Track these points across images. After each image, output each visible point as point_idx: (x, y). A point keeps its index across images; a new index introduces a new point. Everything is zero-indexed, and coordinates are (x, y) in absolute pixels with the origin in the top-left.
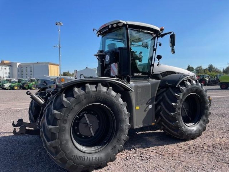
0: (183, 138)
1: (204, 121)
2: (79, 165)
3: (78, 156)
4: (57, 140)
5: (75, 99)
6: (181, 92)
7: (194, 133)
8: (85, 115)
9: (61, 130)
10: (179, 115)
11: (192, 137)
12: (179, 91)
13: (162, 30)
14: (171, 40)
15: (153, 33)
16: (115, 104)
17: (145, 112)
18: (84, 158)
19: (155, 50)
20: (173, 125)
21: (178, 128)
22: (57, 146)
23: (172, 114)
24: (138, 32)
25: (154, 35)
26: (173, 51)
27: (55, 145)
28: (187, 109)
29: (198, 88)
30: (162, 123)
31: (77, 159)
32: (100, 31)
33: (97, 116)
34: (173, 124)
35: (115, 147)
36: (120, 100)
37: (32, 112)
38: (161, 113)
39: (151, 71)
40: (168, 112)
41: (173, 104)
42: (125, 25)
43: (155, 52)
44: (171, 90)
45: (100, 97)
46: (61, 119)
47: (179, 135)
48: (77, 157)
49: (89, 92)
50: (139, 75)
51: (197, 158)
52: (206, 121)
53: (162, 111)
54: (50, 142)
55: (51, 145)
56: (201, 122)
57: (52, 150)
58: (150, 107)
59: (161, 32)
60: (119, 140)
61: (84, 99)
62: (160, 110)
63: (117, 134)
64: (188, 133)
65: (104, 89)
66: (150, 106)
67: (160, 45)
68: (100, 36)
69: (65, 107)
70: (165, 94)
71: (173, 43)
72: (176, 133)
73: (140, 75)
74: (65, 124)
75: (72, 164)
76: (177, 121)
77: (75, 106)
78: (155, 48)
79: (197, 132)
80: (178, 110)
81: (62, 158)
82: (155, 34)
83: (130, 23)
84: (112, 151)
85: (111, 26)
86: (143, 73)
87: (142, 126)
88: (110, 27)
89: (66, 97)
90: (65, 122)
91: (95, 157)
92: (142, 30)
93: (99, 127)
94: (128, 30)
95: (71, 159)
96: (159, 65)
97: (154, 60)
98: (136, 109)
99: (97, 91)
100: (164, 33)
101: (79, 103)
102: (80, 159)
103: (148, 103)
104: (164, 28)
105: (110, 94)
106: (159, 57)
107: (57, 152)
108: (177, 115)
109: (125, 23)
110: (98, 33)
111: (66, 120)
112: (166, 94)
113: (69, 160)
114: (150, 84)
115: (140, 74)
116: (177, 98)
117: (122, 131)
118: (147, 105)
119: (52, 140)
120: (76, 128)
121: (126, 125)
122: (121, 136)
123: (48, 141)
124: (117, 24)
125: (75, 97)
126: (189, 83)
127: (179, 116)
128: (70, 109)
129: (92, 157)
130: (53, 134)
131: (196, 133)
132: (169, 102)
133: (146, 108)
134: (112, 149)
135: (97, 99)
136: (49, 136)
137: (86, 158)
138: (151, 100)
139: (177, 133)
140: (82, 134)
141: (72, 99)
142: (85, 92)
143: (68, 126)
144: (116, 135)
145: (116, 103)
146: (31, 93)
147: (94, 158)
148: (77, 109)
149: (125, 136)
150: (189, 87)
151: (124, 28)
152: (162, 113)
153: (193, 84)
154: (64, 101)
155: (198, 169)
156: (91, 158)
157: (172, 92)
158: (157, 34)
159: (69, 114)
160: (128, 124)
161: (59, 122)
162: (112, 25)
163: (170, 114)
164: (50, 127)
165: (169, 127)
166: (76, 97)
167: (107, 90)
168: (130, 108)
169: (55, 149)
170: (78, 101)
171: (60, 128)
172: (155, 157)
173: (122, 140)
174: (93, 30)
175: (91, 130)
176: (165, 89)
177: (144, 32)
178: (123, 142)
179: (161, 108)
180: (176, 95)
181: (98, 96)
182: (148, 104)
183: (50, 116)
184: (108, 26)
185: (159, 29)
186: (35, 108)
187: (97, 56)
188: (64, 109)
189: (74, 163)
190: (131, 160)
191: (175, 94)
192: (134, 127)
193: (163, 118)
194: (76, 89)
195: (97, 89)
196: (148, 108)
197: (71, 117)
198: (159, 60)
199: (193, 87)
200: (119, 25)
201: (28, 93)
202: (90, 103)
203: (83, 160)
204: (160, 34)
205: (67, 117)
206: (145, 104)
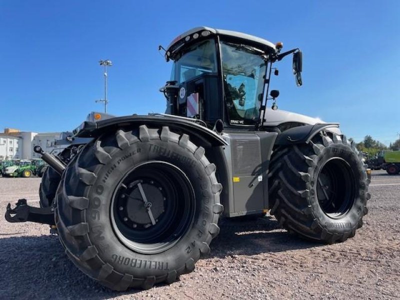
0: (322, 238)
1: (359, 209)
2: (124, 274)
3: (123, 258)
4: (83, 223)
5: (119, 149)
6: (316, 153)
7: (342, 229)
8: (139, 185)
9: (92, 206)
10: (313, 194)
11: (338, 238)
12: (311, 151)
13: (279, 47)
14: (296, 65)
15: (263, 52)
16: (195, 165)
17: (250, 187)
18: (134, 261)
19: (267, 81)
20: (303, 213)
21: (310, 219)
22: (84, 234)
23: (300, 192)
24: (238, 49)
25: (265, 57)
26: (300, 82)
27: (79, 234)
28: (327, 187)
29: (345, 148)
30: (283, 211)
31: (121, 263)
32: (170, 50)
33: (161, 189)
34: (303, 210)
35: (193, 245)
36: (204, 160)
37: (45, 190)
38: (280, 191)
39: (261, 117)
40: (292, 189)
41: (302, 174)
42: (213, 36)
43: (266, 85)
44: (297, 150)
45: (166, 150)
46: (92, 185)
47: (312, 231)
48: (121, 259)
49: (146, 140)
50: (239, 123)
51: (348, 270)
52: (362, 210)
53: (281, 189)
54: (71, 227)
55: (72, 233)
56: (354, 211)
57: (74, 242)
58: (259, 180)
59: (276, 50)
60: (201, 233)
61: (136, 152)
62: (278, 188)
63: (197, 221)
64: (331, 229)
65: (175, 137)
66: (260, 178)
67: (276, 73)
68: (171, 61)
69: (100, 163)
70: (286, 157)
71: (298, 69)
72: (308, 228)
73: (241, 124)
74: (100, 194)
75: (111, 272)
76: (310, 206)
77: (119, 163)
78: (267, 78)
79: (348, 229)
80: (310, 186)
81: (92, 259)
82: (267, 55)
83: (221, 32)
84: (188, 252)
85: (189, 37)
86: (247, 121)
87: (244, 213)
88: (187, 39)
89: (102, 146)
90: (99, 191)
91: (156, 262)
92: (244, 45)
93: (165, 209)
94: (220, 45)
95: (110, 262)
96: (275, 108)
97: (267, 99)
98: (234, 181)
99: (161, 139)
100: (282, 51)
101: (127, 157)
102: (126, 264)
103: (256, 171)
104: (282, 44)
105: (184, 147)
106: (275, 94)
107: (83, 247)
108: (309, 195)
109: (214, 31)
110: (166, 54)
111: (102, 188)
112: (289, 157)
113: (106, 263)
114: (259, 138)
115: (242, 122)
116: (308, 163)
117: (207, 215)
118: (254, 176)
119: (74, 223)
120: (122, 209)
121: (215, 205)
122: (205, 225)
123: (67, 225)
124: (200, 32)
125: (119, 145)
126: (328, 139)
127: (313, 196)
128: (110, 167)
129: (151, 262)
130: (76, 212)
131: (345, 231)
132: (294, 170)
134: (189, 248)
135: (162, 154)
136: (69, 214)
137: (138, 262)
138: (260, 167)
139: (310, 227)
140: (132, 219)
141: (113, 151)
142: (139, 139)
143: (105, 199)
144: (197, 223)
145: (196, 162)
146: (43, 150)
147: (153, 263)
148: (123, 168)
149: (212, 226)
150: (330, 145)
151: (213, 41)
152: (282, 192)
153: (337, 140)
154: (98, 152)
155: (351, 285)
156: (148, 263)
157: (300, 154)
158: (271, 55)
159: (108, 176)
160: (219, 204)
161: (88, 191)
162: (191, 36)
163: (295, 192)
164: (71, 198)
165: (294, 217)
166: (121, 146)
167: (180, 138)
168: (222, 175)
169: (80, 242)
170: (125, 153)
171: (90, 200)
172: (269, 267)
173: (208, 233)
174: (158, 48)
175: (150, 212)
176: (286, 150)
177: (247, 50)
178: (208, 238)
179: (279, 183)
180: (307, 157)
181: (163, 149)
182: (255, 174)
183: (72, 180)
184: (184, 38)
185: (274, 46)
186: (49, 182)
187: (164, 92)
188: (99, 167)
189: (114, 269)
190: (223, 271)
191: (305, 156)
192: (230, 214)
193: (285, 203)
194: (122, 133)
195: (161, 136)
196: (256, 180)
197: (111, 182)
198: (274, 99)
199: (337, 146)
200: (203, 34)
201: (38, 149)
202: (148, 160)
203: (133, 265)
204: (275, 54)
205: (104, 181)
206: (251, 174)
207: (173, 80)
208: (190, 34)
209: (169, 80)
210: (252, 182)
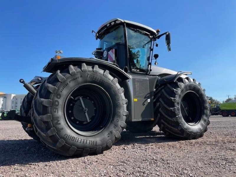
0: (185, 135)
1: (205, 121)
2: (71, 146)
3: (71, 136)
4: (48, 114)
5: (70, 75)
6: (179, 87)
7: (195, 131)
9: (54, 105)
10: (179, 110)
12: (177, 86)
13: (158, 31)
14: (167, 41)
15: (149, 34)
16: (112, 88)
17: (143, 105)
18: (77, 139)
20: (173, 121)
21: (177, 124)
22: (49, 121)
23: (171, 108)
24: (136, 31)
25: (151, 37)
26: (170, 49)
27: (46, 120)
28: (187, 108)
29: (195, 86)
30: (162, 121)
31: (70, 139)
32: (98, 32)
33: (93, 102)
34: (173, 119)
35: (111, 132)
36: (118, 85)
38: (160, 109)
39: (149, 69)
40: (167, 107)
41: (172, 98)
42: (122, 24)
43: (152, 51)
44: (169, 85)
45: (96, 78)
46: (54, 93)
47: (179, 131)
48: (70, 137)
49: (84, 71)
50: (137, 71)
51: (200, 148)
52: (207, 122)
53: (161, 108)
54: (41, 116)
55: (41, 120)
56: (202, 122)
57: (43, 126)
58: (148, 102)
59: (157, 34)
60: (116, 126)
61: (80, 77)
62: (159, 107)
63: (114, 119)
64: (189, 130)
65: (102, 71)
66: (149, 100)
67: (157, 45)
68: (99, 40)
69: (59, 81)
70: (163, 90)
71: (168, 43)
72: (177, 129)
73: (138, 71)
75: (63, 144)
76: (177, 116)
77: (70, 82)
78: (152, 48)
80: (177, 105)
81: (53, 136)
83: (127, 21)
84: (108, 137)
85: (109, 24)
86: (141, 70)
87: (140, 120)
89: (60, 72)
90: (59, 97)
91: (90, 141)
92: (139, 30)
93: (95, 114)
94: (126, 28)
95: (64, 138)
96: (156, 64)
97: (152, 59)
98: (134, 101)
99: (93, 71)
100: (160, 34)
101: (74, 79)
102: (73, 140)
103: (147, 96)
104: (159, 30)
105: (106, 77)
106: (156, 56)
107: (48, 128)
108: (176, 110)
109: (123, 21)
110: (96, 35)
111: (60, 95)
112: (165, 90)
113: (61, 138)
114: (148, 79)
115: (138, 70)
116: (175, 93)
117: (119, 116)
119: (44, 114)
120: (70, 112)
121: (123, 111)
122: (118, 122)
123: (39, 115)
124: (115, 21)
125: (70, 73)
126: (187, 81)
127: (179, 111)
128: (65, 84)
129: (87, 140)
130: (45, 108)
131: (198, 132)
132: (168, 96)
133: (144, 101)
134: (109, 134)
135: (94, 79)
136: (41, 109)
137: (80, 140)
138: (149, 95)
139: (178, 129)
141: (67, 75)
142: (81, 70)
143: (61, 102)
144: (113, 121)
145: (113, 86)
146: (25, 81)
148: (72, 85)
149: (122, 122)
150: (187, 84)
151: (122, 26)
152: (161, 109)
153: (191, 81)
154: (58, 75)
156: (85, 141)
157: (171, 87)
158: (154, 36)
159: (63, 89)
160: (126, 111)
161: (52, 96)
162: (110, 23)
163: (169, 108)
164: (42, 99)
165: (168, 123)
166: (72, 73)
167: (104, 72)
168: (127, 94)
169: (46, 125)
170: (74, 77)
171: (53, 102)
173: (120, 126)
174: (92, 32)
175: (86, 114)
176: (163, 86)
177: (141, 33)
178: (120, 129)
179: (160, 105)
180: (175, 90)
181: (95, 77)
182: (146, 98)
184: (106, 25)
185: (155, 32)
187: (95, 54)
188: (59, 84)
189: (65, 143)
191: (174, 89)
192: (132, 120)
193: (163, 115)
194: (72, 66)
195: (94, 69)
196: (146, 101)
197: (65, 93)
198: (156, 59)
199: (191, 84)
200: (117, 22)
201: (22, 81)
202: (86, 82)
203: (77, 141)
205: (61, 92)
206: (143, 98)
207: (100, 48)
208: (109, 22)
209: (98, 48)
210: (144, 102)
